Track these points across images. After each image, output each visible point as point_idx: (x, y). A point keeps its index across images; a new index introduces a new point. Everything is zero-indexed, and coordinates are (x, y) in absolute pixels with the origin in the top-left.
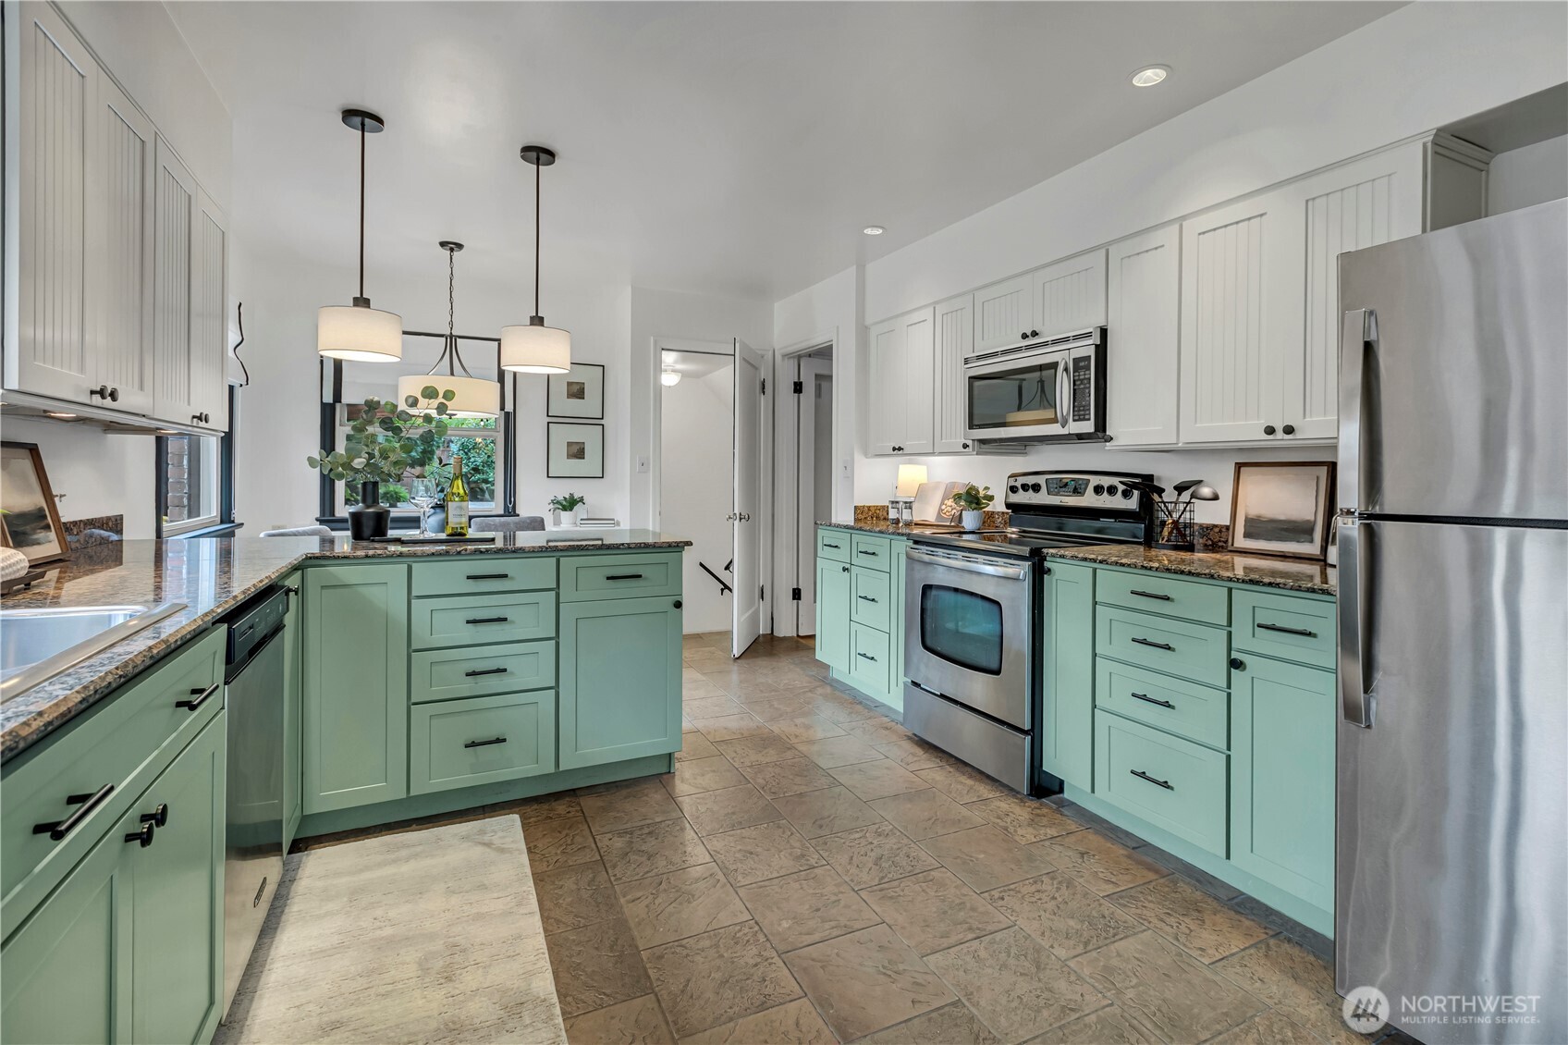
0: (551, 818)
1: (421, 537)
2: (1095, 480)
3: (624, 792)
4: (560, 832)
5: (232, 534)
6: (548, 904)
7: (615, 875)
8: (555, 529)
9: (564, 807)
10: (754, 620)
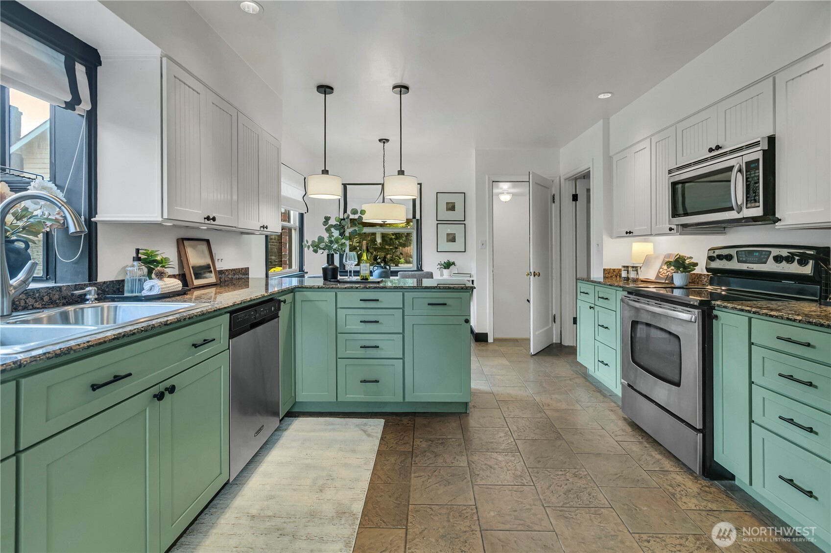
0: (399, 424)
1: (348, 280)
2: (775, 252)
3: (439, 419)
4: (399, 433)
5: (303, 276)
6: (379, 467)
7: (415, 461)
8: (439, 278)
9: (406, 420)
10: (549, 333)
